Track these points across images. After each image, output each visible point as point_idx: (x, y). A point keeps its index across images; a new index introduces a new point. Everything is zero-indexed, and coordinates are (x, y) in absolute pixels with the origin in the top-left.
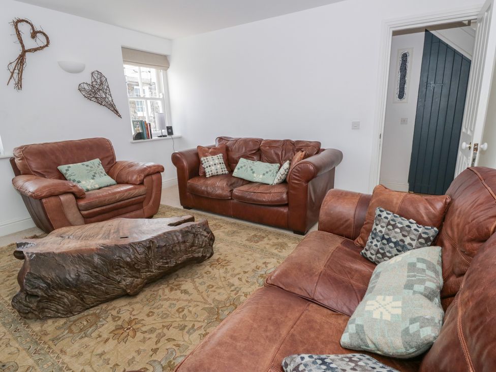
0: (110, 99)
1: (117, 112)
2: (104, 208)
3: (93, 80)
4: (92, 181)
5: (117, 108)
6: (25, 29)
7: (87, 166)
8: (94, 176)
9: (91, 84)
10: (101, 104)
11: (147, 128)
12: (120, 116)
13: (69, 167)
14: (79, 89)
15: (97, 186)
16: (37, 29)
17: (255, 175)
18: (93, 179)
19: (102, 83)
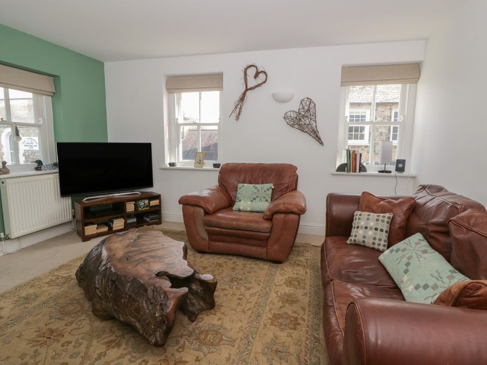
0: (314, 125)
1: (318, 139)
2: (223, 230)
3: (301, 107)
4: (249, 203)
5: (321, 135)
6: (251, 72)
7: (256, 188)
8: (254, 199)
9: (297, 111)
10: (303, 131)
11: (355, 159)
12: (322, 143)
13: (243, 186)
14: (284, 117)
15: (249, 209)
16: (260, 69)
17: (405, 278)
18: (252, 201)
19: (308, 110)
